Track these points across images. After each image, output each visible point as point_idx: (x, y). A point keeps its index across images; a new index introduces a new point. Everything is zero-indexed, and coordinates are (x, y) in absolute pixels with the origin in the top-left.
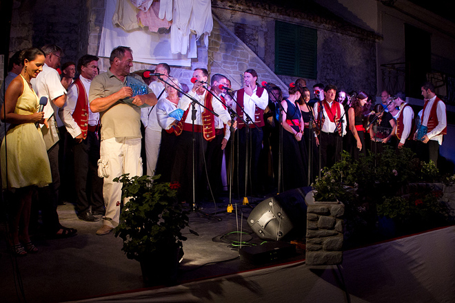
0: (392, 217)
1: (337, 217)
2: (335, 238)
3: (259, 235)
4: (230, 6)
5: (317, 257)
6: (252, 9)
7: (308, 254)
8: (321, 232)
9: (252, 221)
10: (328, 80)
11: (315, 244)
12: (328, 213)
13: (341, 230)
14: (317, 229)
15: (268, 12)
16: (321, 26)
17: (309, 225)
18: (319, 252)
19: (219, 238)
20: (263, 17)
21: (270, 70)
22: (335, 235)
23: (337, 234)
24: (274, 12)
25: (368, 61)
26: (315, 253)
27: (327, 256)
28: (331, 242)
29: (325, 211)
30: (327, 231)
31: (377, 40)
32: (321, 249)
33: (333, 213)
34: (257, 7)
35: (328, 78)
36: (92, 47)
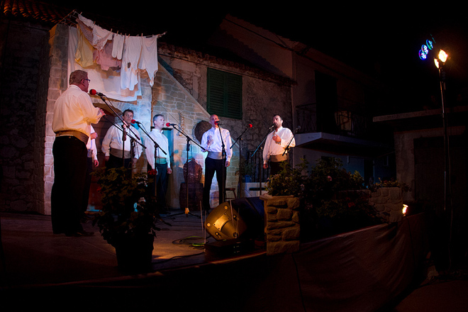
0: (332, 216)
1: (293, 209)
2: (293, 228)
3: (216, 237)
4: (169, 54)
5: (278, 247)
6: (188, 56)
7: (269, 244)
8: (280, 223)
9: (209, 225)
10: (252, 120)
11: (276, 235)
12: (285, 206)
13: (297, 221)
14: (276, 221)
15: (201, 60)
16: (246, 73)
17: (268, 217)
18: (278, 242)
19: (178, 242)
20: (196, 64)
21: (203, 109)
22: (292, 225)
23: (295, 225)
24: (206, 60)
25: (284, 103)
26: (275, 244)
27: (286, 246)
28: (290, 232)
29: (283, 204)
30: (285, 222)
31: (292, 86)
32: (280, 239)
33: (290, 205)
34: (192, 55)
35: (252, 118)
36: (52, 79)
